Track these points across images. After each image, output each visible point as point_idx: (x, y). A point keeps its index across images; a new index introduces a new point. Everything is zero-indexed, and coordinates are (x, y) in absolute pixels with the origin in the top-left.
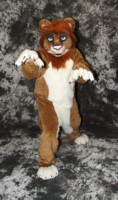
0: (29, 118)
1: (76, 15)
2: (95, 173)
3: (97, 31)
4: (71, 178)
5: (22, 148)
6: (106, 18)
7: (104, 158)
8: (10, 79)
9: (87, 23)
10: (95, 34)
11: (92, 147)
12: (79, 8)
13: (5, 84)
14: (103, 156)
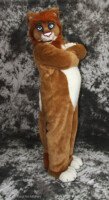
0: (28, 127)
1: (76, 22)
2: (85, 189)
3: (98, 38)
4: (59, 194)
5: (16, 159)
6: (107, 25)
7: (99, 172)
8: (9, 88)
9: (88, 30)
10: (96, 41)
11: (89, 160)
12: (79, 16)
13: (5, 93)
14: (98, 170)
